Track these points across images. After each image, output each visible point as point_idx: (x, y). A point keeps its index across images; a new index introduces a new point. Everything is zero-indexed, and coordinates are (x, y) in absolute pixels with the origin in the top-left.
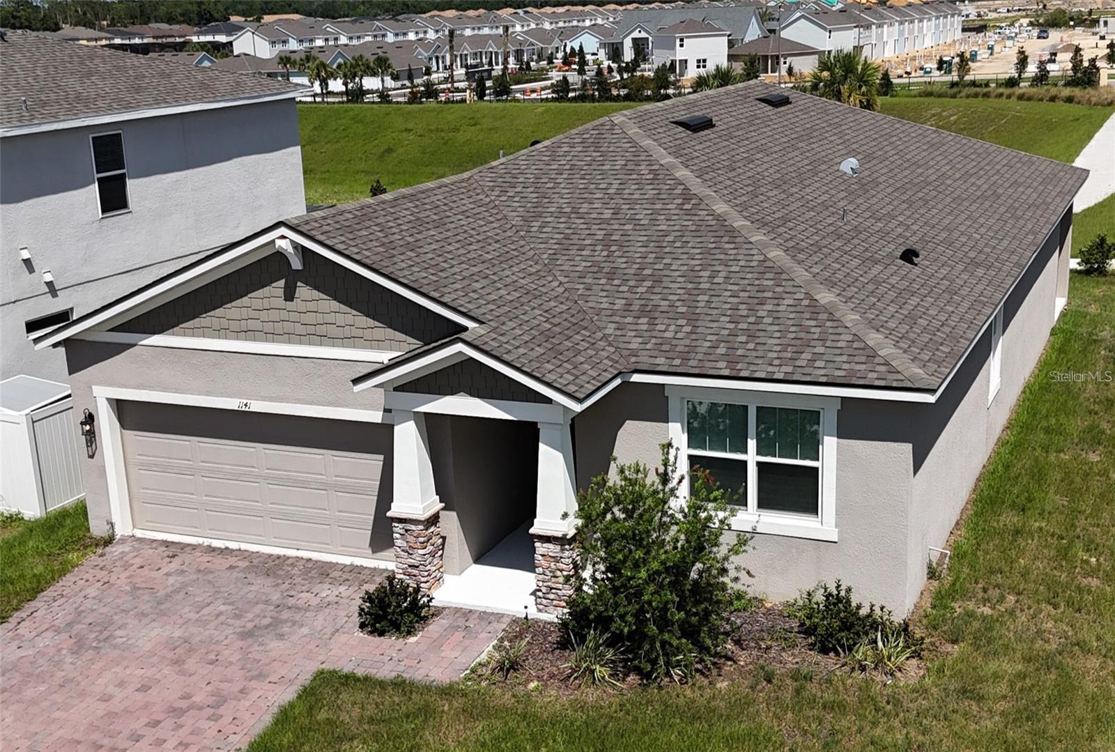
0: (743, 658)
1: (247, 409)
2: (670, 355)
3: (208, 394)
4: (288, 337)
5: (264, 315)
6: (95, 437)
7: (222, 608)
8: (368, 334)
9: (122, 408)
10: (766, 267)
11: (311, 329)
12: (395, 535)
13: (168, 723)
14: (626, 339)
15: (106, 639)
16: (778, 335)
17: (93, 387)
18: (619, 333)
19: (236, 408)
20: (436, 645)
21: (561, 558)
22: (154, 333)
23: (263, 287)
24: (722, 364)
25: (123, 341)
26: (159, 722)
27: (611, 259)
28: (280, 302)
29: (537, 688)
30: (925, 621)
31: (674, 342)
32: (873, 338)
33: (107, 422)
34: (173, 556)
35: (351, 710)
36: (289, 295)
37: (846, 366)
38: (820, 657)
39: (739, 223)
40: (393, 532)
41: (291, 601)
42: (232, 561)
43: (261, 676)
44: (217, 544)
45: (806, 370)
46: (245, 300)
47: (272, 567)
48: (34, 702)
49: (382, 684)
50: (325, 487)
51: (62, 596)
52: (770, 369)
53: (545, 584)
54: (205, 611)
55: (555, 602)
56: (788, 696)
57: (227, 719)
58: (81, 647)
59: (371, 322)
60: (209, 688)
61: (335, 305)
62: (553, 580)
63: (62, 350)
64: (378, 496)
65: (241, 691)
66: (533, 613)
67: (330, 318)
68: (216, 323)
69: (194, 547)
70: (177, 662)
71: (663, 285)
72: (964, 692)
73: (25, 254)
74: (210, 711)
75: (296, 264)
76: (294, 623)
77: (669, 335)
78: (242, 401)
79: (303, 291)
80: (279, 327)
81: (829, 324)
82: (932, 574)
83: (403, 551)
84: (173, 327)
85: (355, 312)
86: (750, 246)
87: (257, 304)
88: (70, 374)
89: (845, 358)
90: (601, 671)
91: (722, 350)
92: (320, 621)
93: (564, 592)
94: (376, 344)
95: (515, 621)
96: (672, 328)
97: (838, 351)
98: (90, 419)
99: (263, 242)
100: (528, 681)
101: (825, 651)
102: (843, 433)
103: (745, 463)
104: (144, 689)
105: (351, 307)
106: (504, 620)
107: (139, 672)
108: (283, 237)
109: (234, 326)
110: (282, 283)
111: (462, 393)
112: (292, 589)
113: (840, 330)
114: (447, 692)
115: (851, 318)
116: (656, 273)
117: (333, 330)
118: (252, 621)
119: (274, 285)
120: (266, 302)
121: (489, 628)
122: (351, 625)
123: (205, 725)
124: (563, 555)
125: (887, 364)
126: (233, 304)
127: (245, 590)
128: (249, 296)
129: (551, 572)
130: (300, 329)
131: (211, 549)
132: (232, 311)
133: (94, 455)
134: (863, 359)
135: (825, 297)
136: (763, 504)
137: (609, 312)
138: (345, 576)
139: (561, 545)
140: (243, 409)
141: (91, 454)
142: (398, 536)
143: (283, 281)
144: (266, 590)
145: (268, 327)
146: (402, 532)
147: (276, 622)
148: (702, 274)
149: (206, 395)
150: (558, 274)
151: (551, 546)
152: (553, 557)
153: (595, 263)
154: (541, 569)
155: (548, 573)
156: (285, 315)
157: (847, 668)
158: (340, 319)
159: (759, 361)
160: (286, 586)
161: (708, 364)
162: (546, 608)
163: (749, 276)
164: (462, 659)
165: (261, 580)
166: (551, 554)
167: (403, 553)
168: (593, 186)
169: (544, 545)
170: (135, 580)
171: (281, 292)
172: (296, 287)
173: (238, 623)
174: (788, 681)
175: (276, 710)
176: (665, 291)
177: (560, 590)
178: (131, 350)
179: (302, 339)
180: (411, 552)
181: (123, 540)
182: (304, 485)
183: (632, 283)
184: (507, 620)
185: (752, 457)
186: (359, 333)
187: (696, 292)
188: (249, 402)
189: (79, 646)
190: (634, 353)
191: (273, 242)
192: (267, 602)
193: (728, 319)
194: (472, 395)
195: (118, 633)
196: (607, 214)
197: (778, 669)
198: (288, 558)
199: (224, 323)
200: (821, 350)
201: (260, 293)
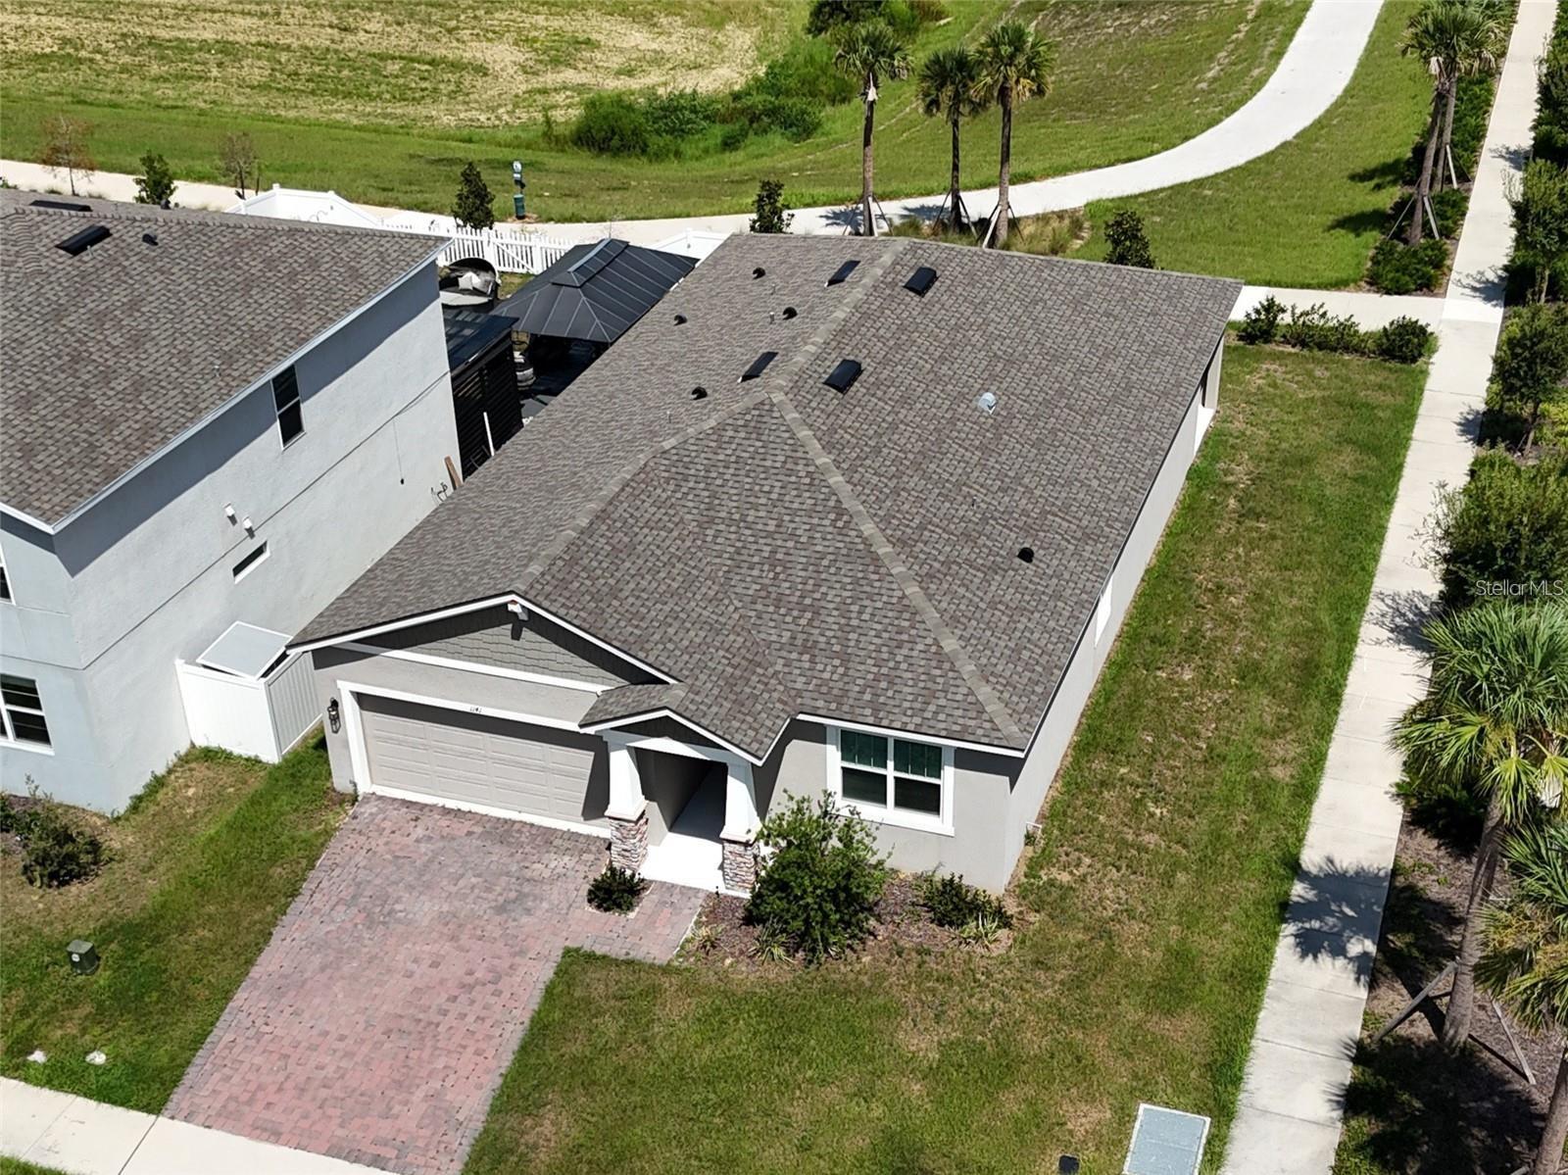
0: (882, 932)
1: (478, 713)
2: (827, 697)
3: (443, 697)
4: (515, 665)
5: (493, 647)
6: (339, 718)
7: (474, 880)
8: (584, 671)
9: (362, 699)
10: (904, 606)
11: (534, 662)
13: (463, 998)
14: (793, 678)
15: (389, 914)
16: (910, 683)
17: (338, 681)
18: (786, 670)
19: (469, 711)
20: (651, 922)
21: (745, 855)
22: (394, 649)
23: (493, 627)
24: (868, 712)
26: (456, 997)
27: (777, 583)
28: (509, 640)
29: (731, 965)
30: (1017, 891)
31: (831, 684)
32: (984, 692)
33: (349, 708)
34: (417, 819)
35: (597, 984)
36: (517, 635)
37: (961, 721)
38: (938, 929)
39: (884, 549)
41: (528, 874)
42: (467, 826)
43: (522, 953)
44: (451, 804)
45: (932, 723)
46: (477, 635)
47: (503, 832)
48: (354, 978)
49: (617, 963)
50: (543, 769)
51: (337, 865)
52: (905, 719)
53: (732, 871)
54: (461, 883)
55: (739, 884)
56: (911, 968)
57: (506, 994)
58: (372, 922)
59: (587, 663)
60: (485, 964)
61: (556, 648)
62: (738, 869)
63: (311, 656)
65: (511, 967)
66: (722, 890)
67: (552, 656)
68: (450, 648)
69: (432, 808)
70: (453, 938)
71: (822, 618)
72: (1037, 963)
73: (230, 511)
74: (491, 987)
75: (524, 617)
76: (535, 898)
77: (826, 675)
78: (474, 706)
79: (526, 634)
80: (506, 658)
81: (951, 674)
82: (1030, 839)
83: (618, 839)
84: (411, 646)
85: (573, 655)
86: (890, 579)
87: (489, 639)
88: (315, 669)
89: (960, 712)
90: (778, 951)
91: (867, 697)
92: (555, 893)
93: (747, 877)
94: (592, 679)
95: (709, 896)
96: (829, 668)
97: (956, 705)
98: (335, 704)
100: (723, 960)
101: (941, 925)
102: (958, 765)
103: (885, 777)
104: (435, 965)
105: (569, 651)
106: (700, 895)
107: (427, 948)
108: (514, 602)
109: (466, 651)
110: (510, 626)
111: (668, 736)
112: (525, 859)
113: (959, 682)
114: (666, 970)
115: (968, 668)
116: (816, 603)
117: (554, 665)
118: (500, 894)
119: (503, 627)
120: (496, 639)
121: (690, 905)
122: (579, 899)
123: (493, 1000)
125: (991, 721)
126: (467, 636)
127: (487, 861)
128: (481, 632)
129: (736, 863)
130: (525, 661)
131: (446, 811)
132: (465, 641)
133: (339, 731)
134: (974, 715)
135: (950, 644)
136: (899, 803)
137: (778, 646)
138: (567, 844)
139: (744, 847)
140: (475, 712)
141: (336, 730)
142: (614, 829)
144: (504, 860)
145: (497, 656)
146: (616, 826)
147: (521, 896)
148: (852, 608)
150: (733, 596)
151: (736, 847)
152: (739, 854)
153: (764, 587)
155: (734, 864)
156: (511, 649)
157: (956, 941)
158: (560, 658)
159: (896, 710)
160: (518, 856)
161: (858, 711)
163: (890, 614)
164: (673, 937)
165: (497, 849)
166: (737, 852)
167: (618, 841)
168: (757, 488)
169: (731, 846)
170: (393, 847)
171: (509, 633)
172: (522, 630)
173: (491, 896)
174: (914, 954)
175: (542, 986)
176: (823, 625)
177: (744, 876)
178: (373, 657)
179: (526, 668)
181: (368, 798)
182: (527, 767)
183: (795, 613)
184: (701, 895)
185: (890, 772)
186: (577, 669)
187: (848, 629)
188: (480, 707)
189: (370, 923)
190: (799, 694)
191: (506, 604)
192: (508, 874)
193: (872, 662)
194: (674, 739)
195: (398, 907)
196: (772, 526)
197: (905, 943)
198: (514, 822)
199: (459, 649)
200: (943, 702)
201: (489, 631)
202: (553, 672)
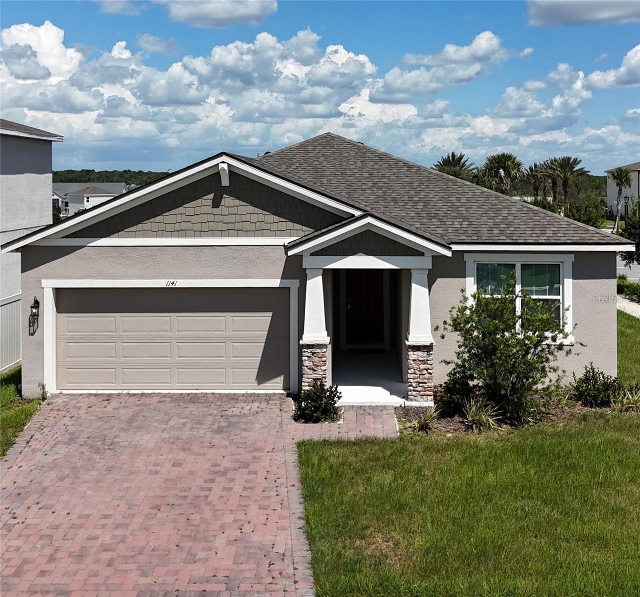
1: (173, 286)
4: (212, 233)
5: (194, 219)
6: (37, 319)
8: (274, 226)
9: (60, 295)
11: (230, 226)
12: (303, 358)
17: (42, 280)
19: (165, 286)
20: (361, 423)
21: (428, 360)
22: (102, 237)
23: (196, 199)
25: (74, 244)
28: (210, 209)
34: (108, 400)
36: (216, 204)
37: (576, 235)
40: (302, 356)
44: (133, 392)
46: (181, 210)
50: (224, 340)
53: (415, 381)
55: (422, 393)
57: (263, 472)
58: (98, 450)
59: (277, 218)
60: (226, 459)
61: (251, 209)
62: (421, 377)
63: (19, 254)
64: (266, 343)
67: (247, 218)
68: (155, 227)
69: (118, 395)
74: (244, 471)
78: (170, 280)
79: (227, 200)
80: (205, 227)
83: (309, 369)
84: (119, 232)
85: (265, 213)
88: (22, 272)
90: (491, 421)
93: (429, 384)
94: (280, 232)
95: (396, 408)
98: (37, 304)
99: (207, 167)
100: (444, 433)
102: (577, 275)
105: (263, 210)
108: (223, 162)
109: (170, 228)
110: (211, 196)
111: (360, 254)
117: (248, 226)
119: (204, 198)
120: (197, 210)
123: (251, 476)
124: (429, 358)
126: (171, 212)
128: (184, 206)
129: (419, 371)
130: (222, 226)
132: (170, 217)
133: (34, 332)
139: (428, 352)
140: (170, 286)
141: (32, 332)
142: (306, 358)
143: (213, 194)
145: (197, 227)
146: (309, 355)
149: (141, 279)
151: (420, 353)
152: (422, 361)
154: (412, 370)
155: (417, 372)
156: (211, 217)
158: (254, 218)
162: (415, 398)
164: (388, 428)
166: (420, 359)
167: (309, 371)
169: (415, 353)
171: (210, 202)
172: (222, 198)
177: (426, 383)
178: (80, 250)
179: (222, 233)
180: (316, 369)
181: (53, 397)
182: (209, 340)
185: (519, 296)
186: (268, 226)
188: (175, 280)
191: (217, 165)
194: (367, 254)
199: (162, 226)
201: (193, 204)
202: (247, 233)
